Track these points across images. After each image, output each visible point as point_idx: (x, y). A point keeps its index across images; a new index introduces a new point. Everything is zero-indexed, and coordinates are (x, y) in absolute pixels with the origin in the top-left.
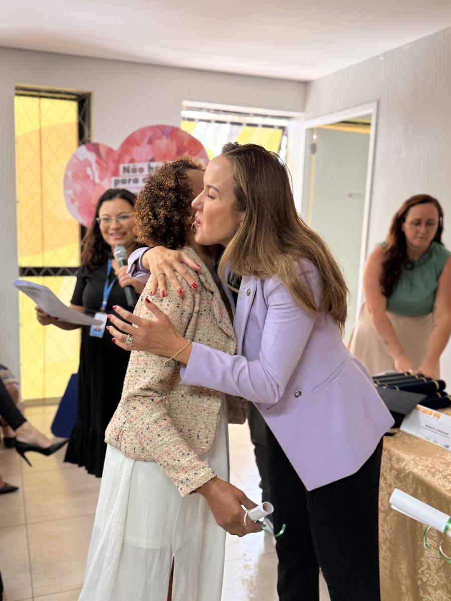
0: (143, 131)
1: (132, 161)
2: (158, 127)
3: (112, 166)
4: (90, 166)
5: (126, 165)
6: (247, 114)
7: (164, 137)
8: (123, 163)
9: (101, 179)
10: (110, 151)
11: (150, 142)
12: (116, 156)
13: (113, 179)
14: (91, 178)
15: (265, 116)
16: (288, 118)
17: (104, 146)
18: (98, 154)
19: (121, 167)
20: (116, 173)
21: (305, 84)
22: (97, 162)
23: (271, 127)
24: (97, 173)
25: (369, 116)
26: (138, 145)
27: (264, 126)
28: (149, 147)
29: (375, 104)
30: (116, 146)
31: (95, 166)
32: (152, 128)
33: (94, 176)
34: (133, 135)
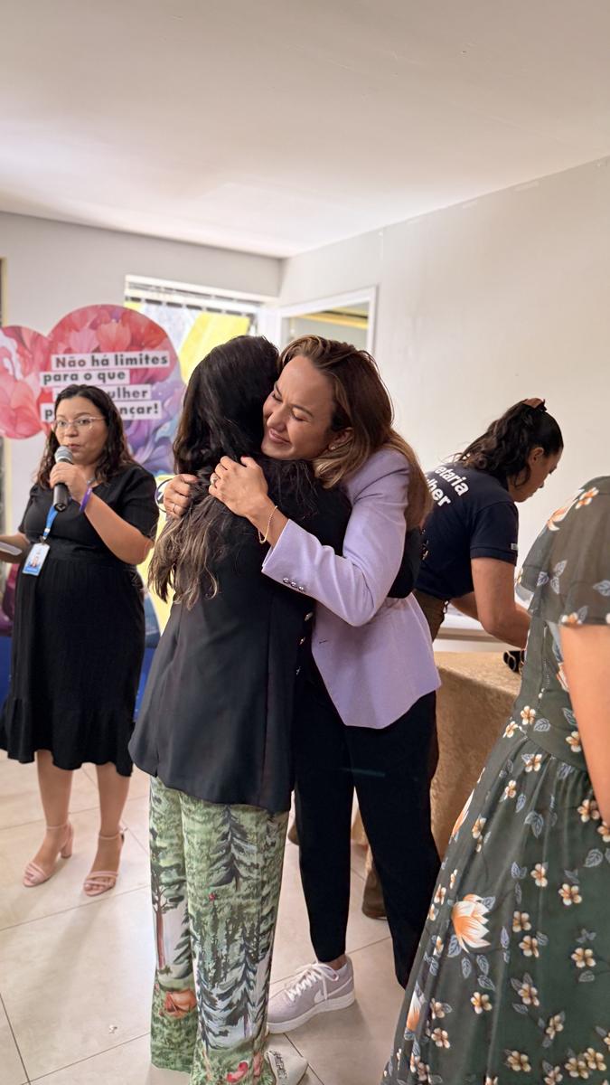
0: (83, 313)
1: (69, 351)
2: (104, 307)
3: (40, 357)
4: (10, 357)
5: (61, 356)
6: (207, 296)
7: (114, 321)
8: (56, 353)
9: (25, 374)
10: (37, 337)
11: (94, 326)
12: (46, 344)
13: (42, 374)
14: (11, 373)
15: (231, 299)
16: (257, 303)
17: (28, 330)
18: (20, 340)
19: (53, 358)
20: (45, 366)
21: (280, 261)
22: (18, 351)
23: (238, 314)
24: (18, 367)
25: (366, 305)
26: (77, 330)
27: (230, 312)
28: (92, 333)
29: (373, 291)
30: (46, 332)
31: (15, 357)
32: (95, 308)
33: (14, 371)
34: (69, 316)
